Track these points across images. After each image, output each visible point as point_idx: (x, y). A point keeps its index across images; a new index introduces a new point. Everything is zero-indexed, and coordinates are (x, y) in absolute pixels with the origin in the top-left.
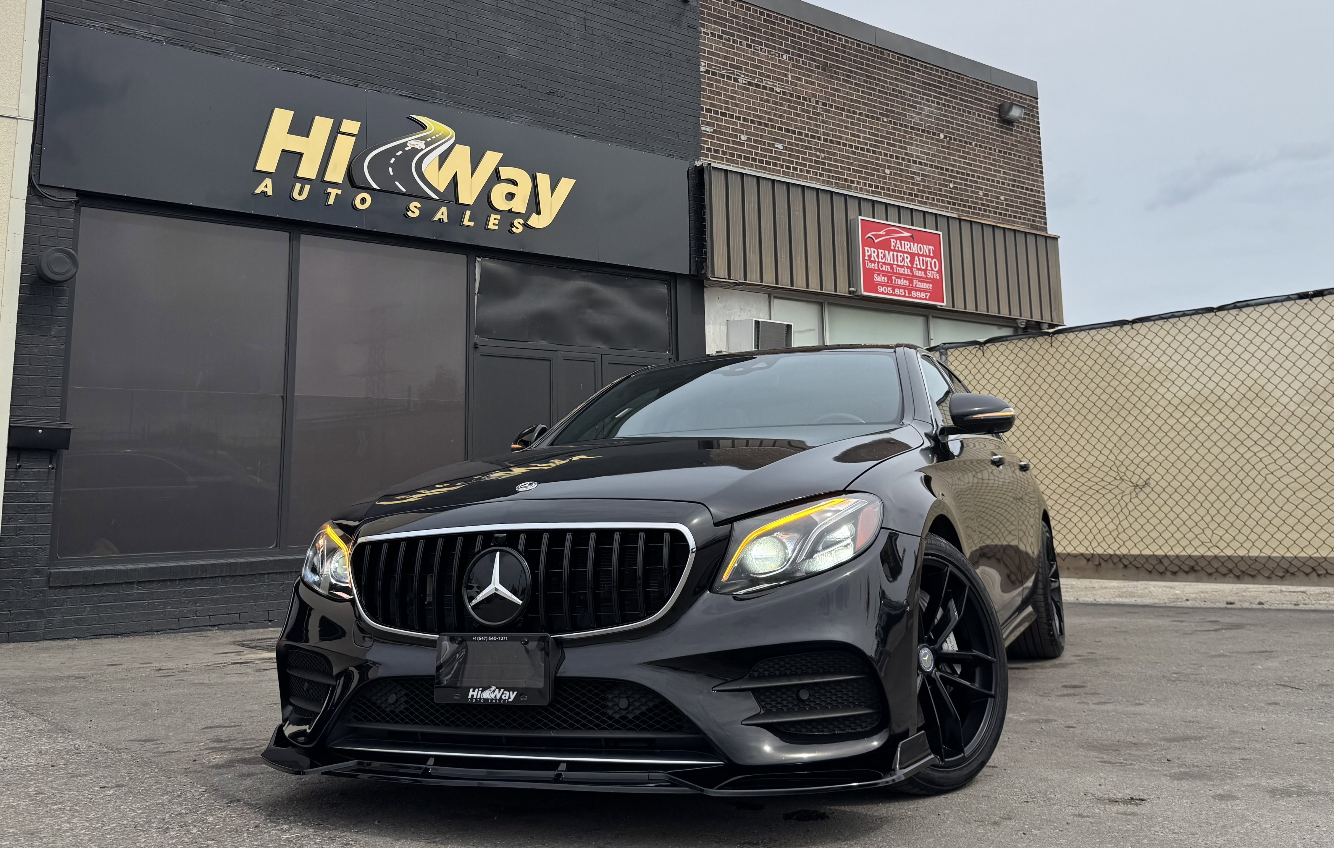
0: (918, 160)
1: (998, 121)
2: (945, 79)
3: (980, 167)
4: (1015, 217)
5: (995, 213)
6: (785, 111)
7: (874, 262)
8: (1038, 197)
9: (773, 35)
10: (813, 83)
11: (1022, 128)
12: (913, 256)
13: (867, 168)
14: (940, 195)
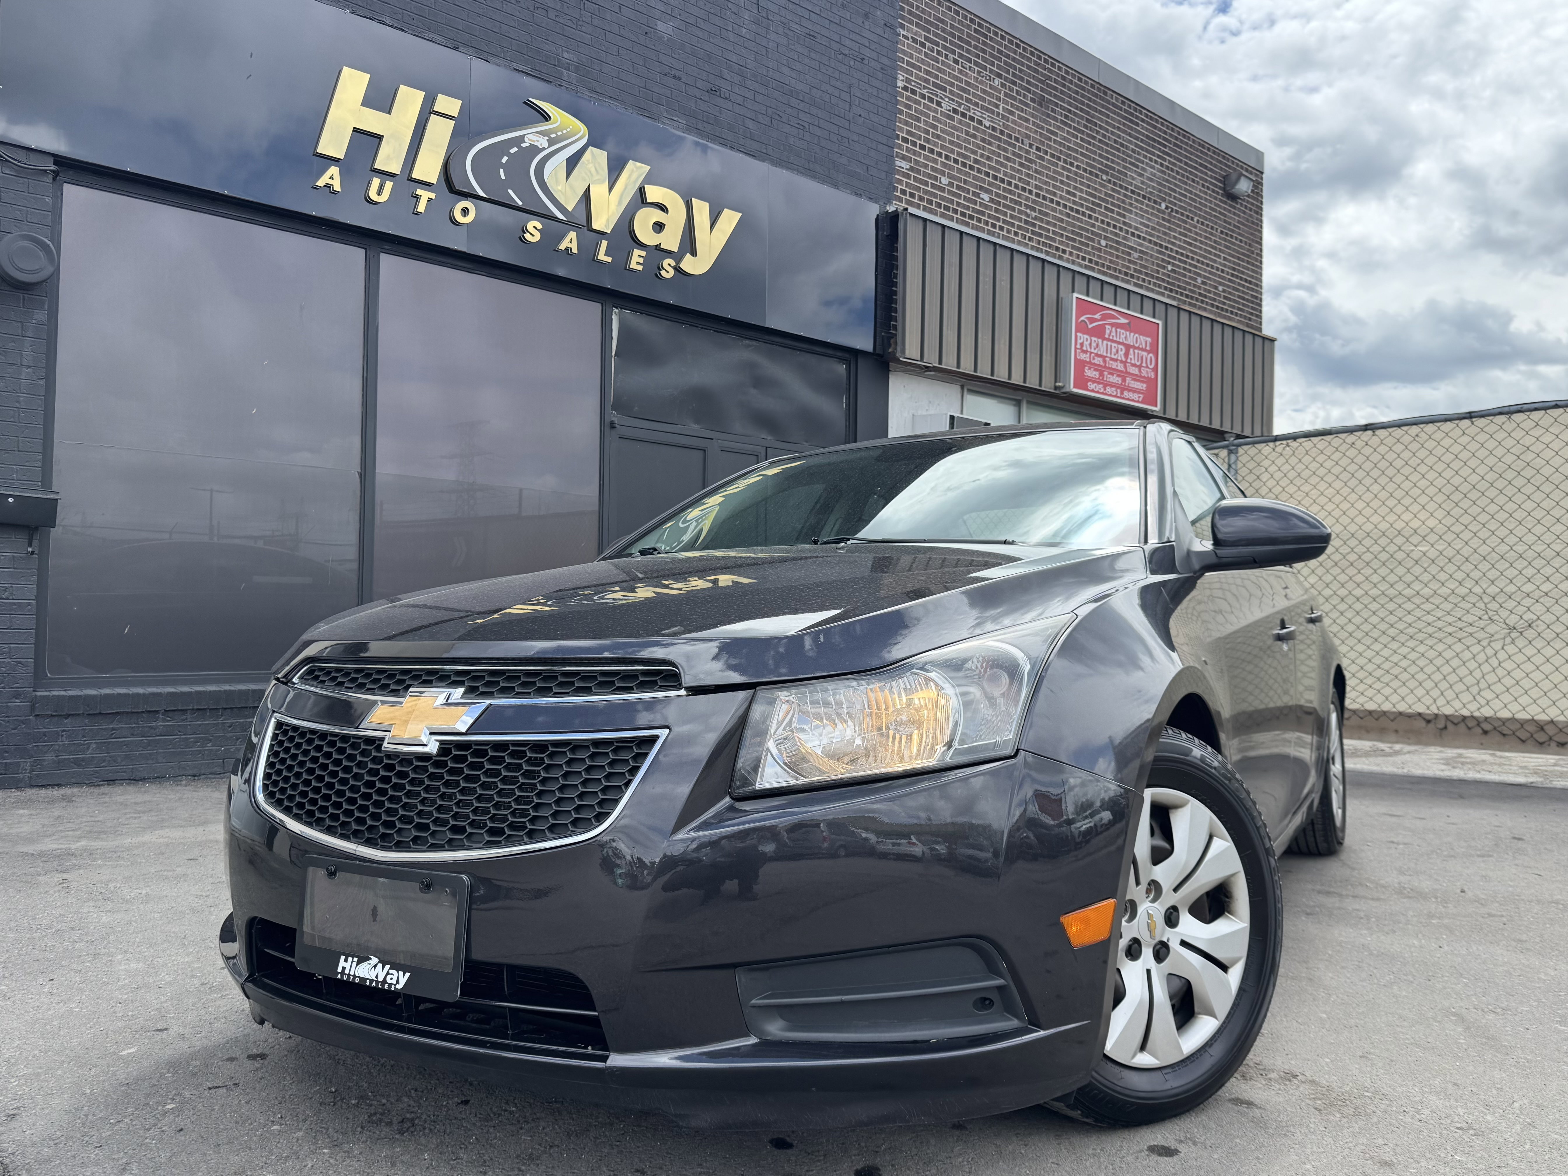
0: (1136, 232)
1: (1222, 195)
2: (1171, 135)
3: (1201, 248)
4: (1232, 312)
5: (1212, 305)
6: (994, 152)
7: (1085, 352)
8: (1257, 291)
9: (984, 51)
10: (1027, 120)
11: (1246, 207)
12: (1128, 347)
13: (1081, 236)
14: (1157, 278)
